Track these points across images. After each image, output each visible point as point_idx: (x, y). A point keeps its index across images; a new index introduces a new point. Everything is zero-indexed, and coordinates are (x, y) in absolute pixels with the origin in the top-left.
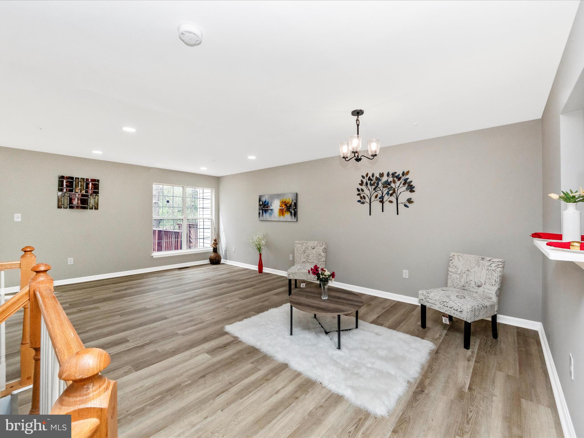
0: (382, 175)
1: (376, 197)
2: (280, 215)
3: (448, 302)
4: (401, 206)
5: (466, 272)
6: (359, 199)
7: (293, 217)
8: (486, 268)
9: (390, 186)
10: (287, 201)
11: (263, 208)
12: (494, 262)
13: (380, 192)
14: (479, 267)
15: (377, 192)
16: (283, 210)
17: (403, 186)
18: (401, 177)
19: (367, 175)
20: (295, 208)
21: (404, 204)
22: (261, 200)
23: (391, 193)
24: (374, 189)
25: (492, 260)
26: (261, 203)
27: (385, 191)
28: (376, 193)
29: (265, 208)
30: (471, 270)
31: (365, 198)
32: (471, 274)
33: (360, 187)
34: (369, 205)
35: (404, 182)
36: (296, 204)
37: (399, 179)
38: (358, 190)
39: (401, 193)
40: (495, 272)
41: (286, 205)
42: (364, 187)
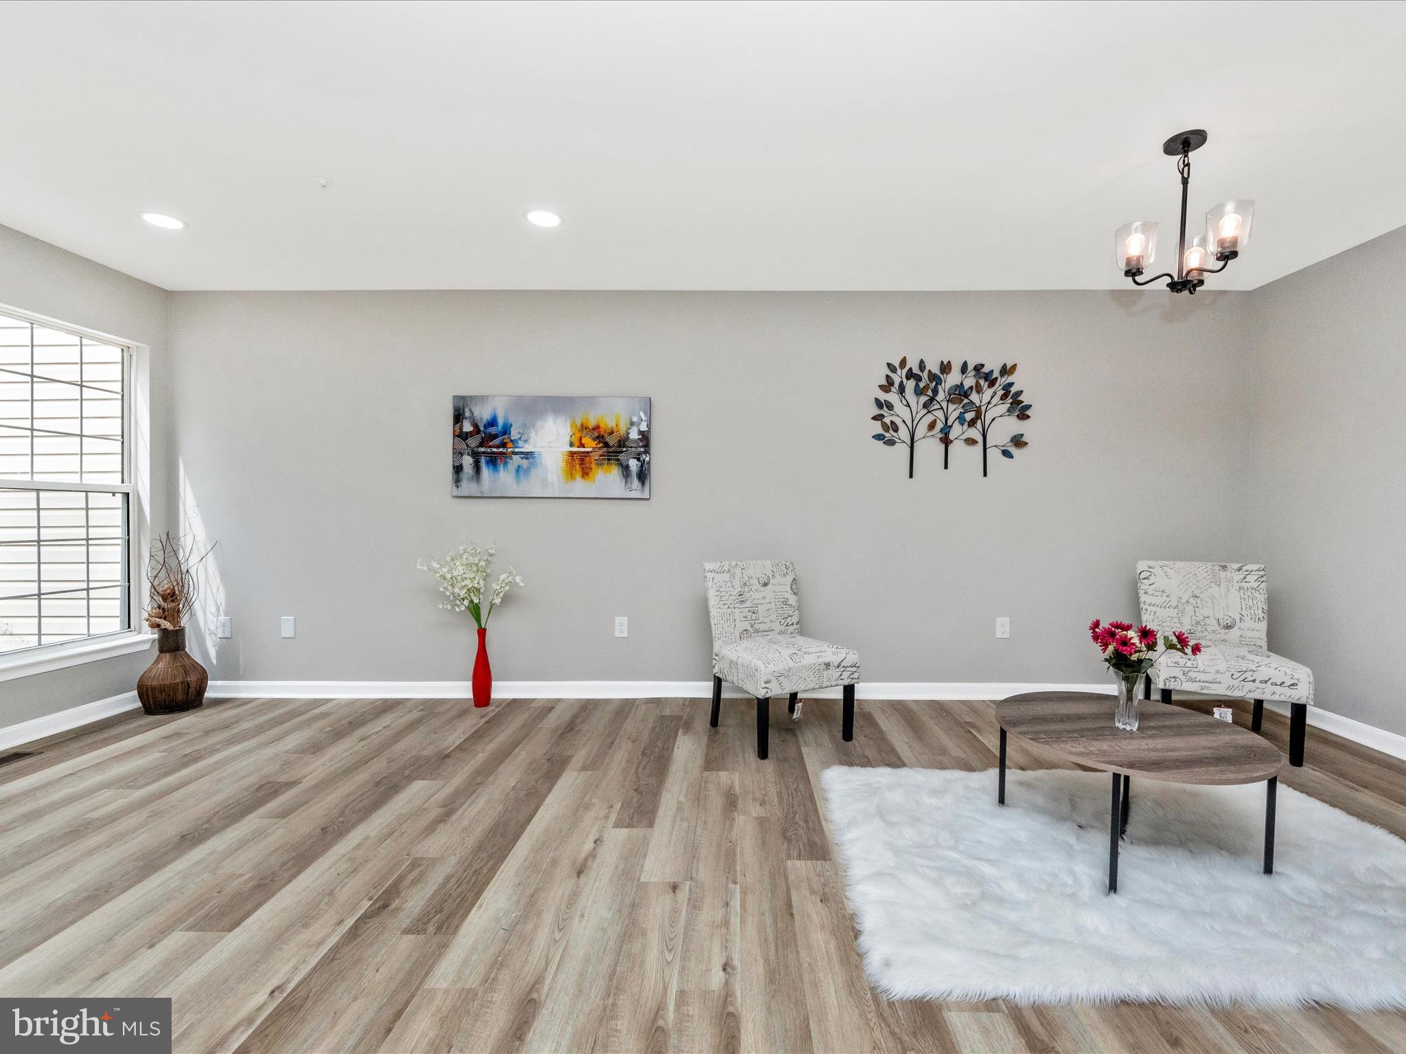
0: (946, 368)
1: (932, 426)
2: (570, 475)
3: (1254, 669)
4: (994, 454)
5: (1191, 600)
6: (880, 431)
7: (636, 483)
8: (1237, 586)
9: (968, 401)
10: (609, 422)
11: (481, 445)
12: (1251, 571)
13: (940, 414)
14: (1219, 585)
15: (933, 413)
16: (587, 459)
17: (1001, 402)
18: (996, 378)
19: (903, 363)
20: (642, 449)
21: (1003, 448)
22: (467, 414)
23: (972, 420)
24: (925, 406)
25: (1245, 568)
26: (468, 427)
27: (954, 411)
28: (930, 418)
29: (493, 447)
30: (1202, 596)
31: (896, 430)
32: (1204, 604)
33: (883, 397)
34: (909, 450)
35: (1003, 392)
36: (645, 438)
37: (992, 383)
38: (879, 404)
39: (994, 419)
40: (1259, 591)
41: (600, 438)
42: (893, 397)
